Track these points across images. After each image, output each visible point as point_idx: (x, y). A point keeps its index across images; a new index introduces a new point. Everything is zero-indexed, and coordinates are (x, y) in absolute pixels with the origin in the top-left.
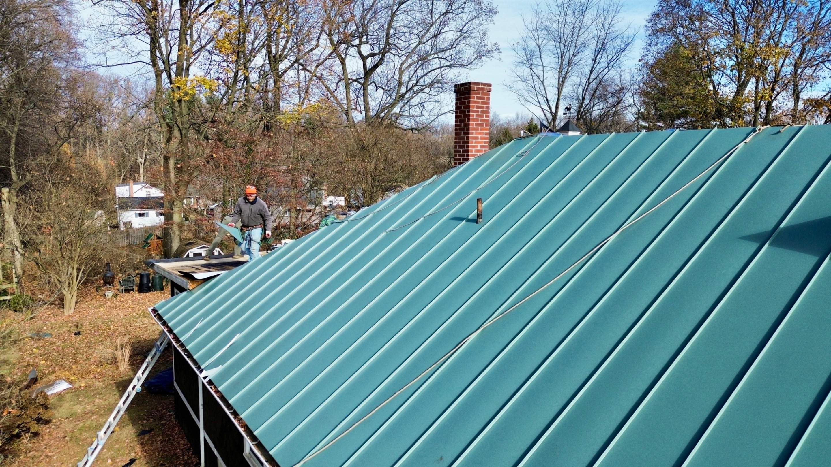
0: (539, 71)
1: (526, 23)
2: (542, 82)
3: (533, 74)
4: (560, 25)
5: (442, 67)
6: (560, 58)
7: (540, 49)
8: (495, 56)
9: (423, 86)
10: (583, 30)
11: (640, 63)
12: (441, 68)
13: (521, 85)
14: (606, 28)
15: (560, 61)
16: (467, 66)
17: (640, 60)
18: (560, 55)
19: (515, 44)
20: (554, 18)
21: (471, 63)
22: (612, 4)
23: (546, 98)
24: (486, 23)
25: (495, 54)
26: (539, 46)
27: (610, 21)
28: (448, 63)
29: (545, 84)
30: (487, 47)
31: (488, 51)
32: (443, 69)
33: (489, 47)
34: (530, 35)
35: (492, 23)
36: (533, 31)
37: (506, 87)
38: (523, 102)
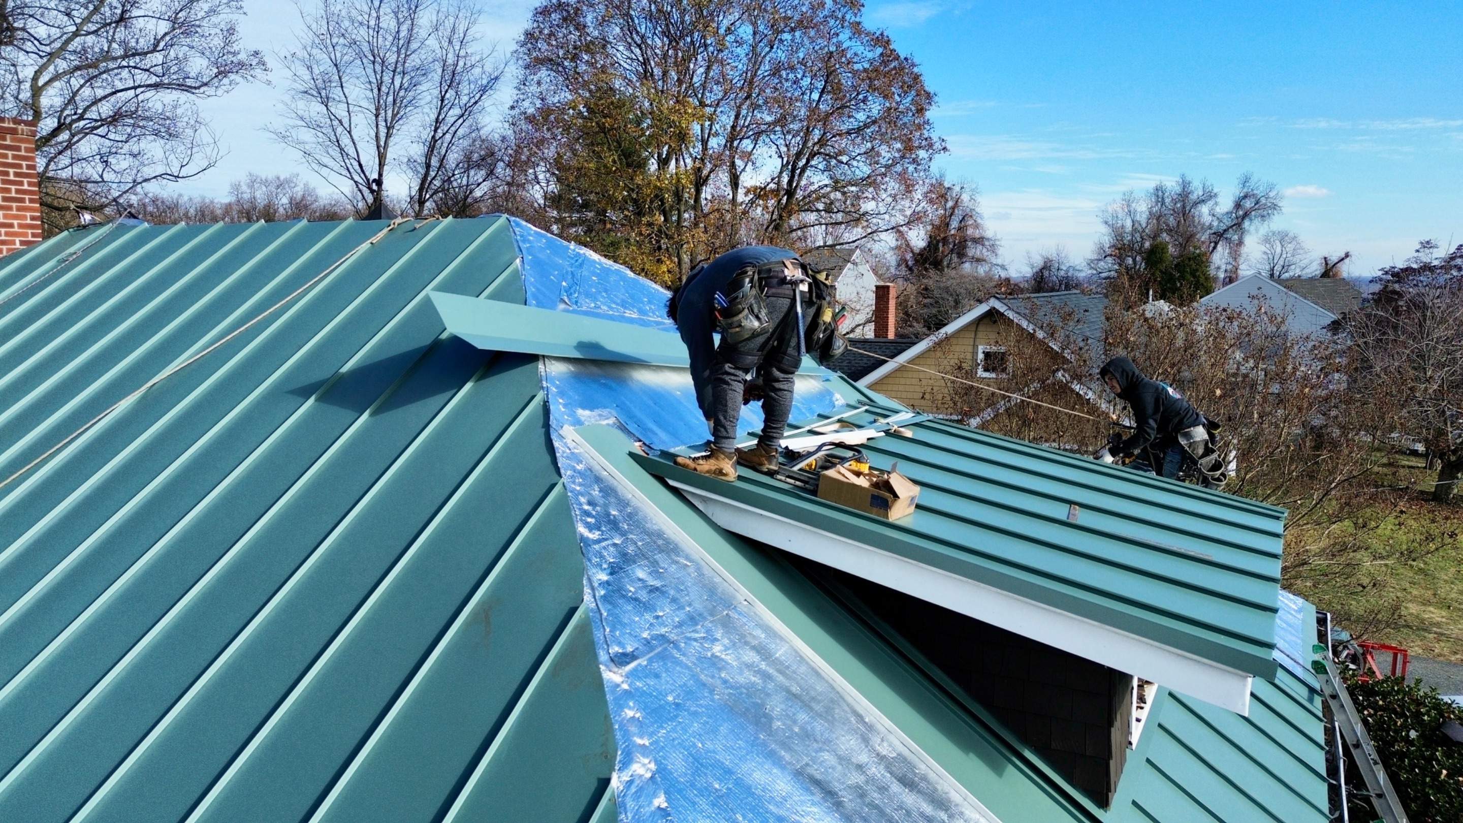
0: (340, 110)
1: (309, 20)
2: (349, 132)
3: (333, 117)
4: (371, 32)
5: (139, 86)
6: (376, 91)
7: (338, 71)
8: (259, 76)
9: (96, 121)
10: (414, 46)
11: (513, 112)
12: (135, 88)
13: (307, 135)
14: (457, 48)
15: (376, 96)
16: (199, 88)
17: (512, 108)
18: (374, 86)
19: (289, 57)
20: (360, 18)
21: (206, 84)
22: (462, 6)
23: (359, 162)
24: (227, 10)
25: (258, 72)
26: (336, 65)
27: (462, 35)
28: (154, 80)
29: (355, 137)
30: (239, 57)
31: (241, 65)
32: (139, 90)
33: (242, 57)
34: (317, 42)
35: (241, 11)
36: (321, 37)
37: (275, 136)
38: (316, 167)
